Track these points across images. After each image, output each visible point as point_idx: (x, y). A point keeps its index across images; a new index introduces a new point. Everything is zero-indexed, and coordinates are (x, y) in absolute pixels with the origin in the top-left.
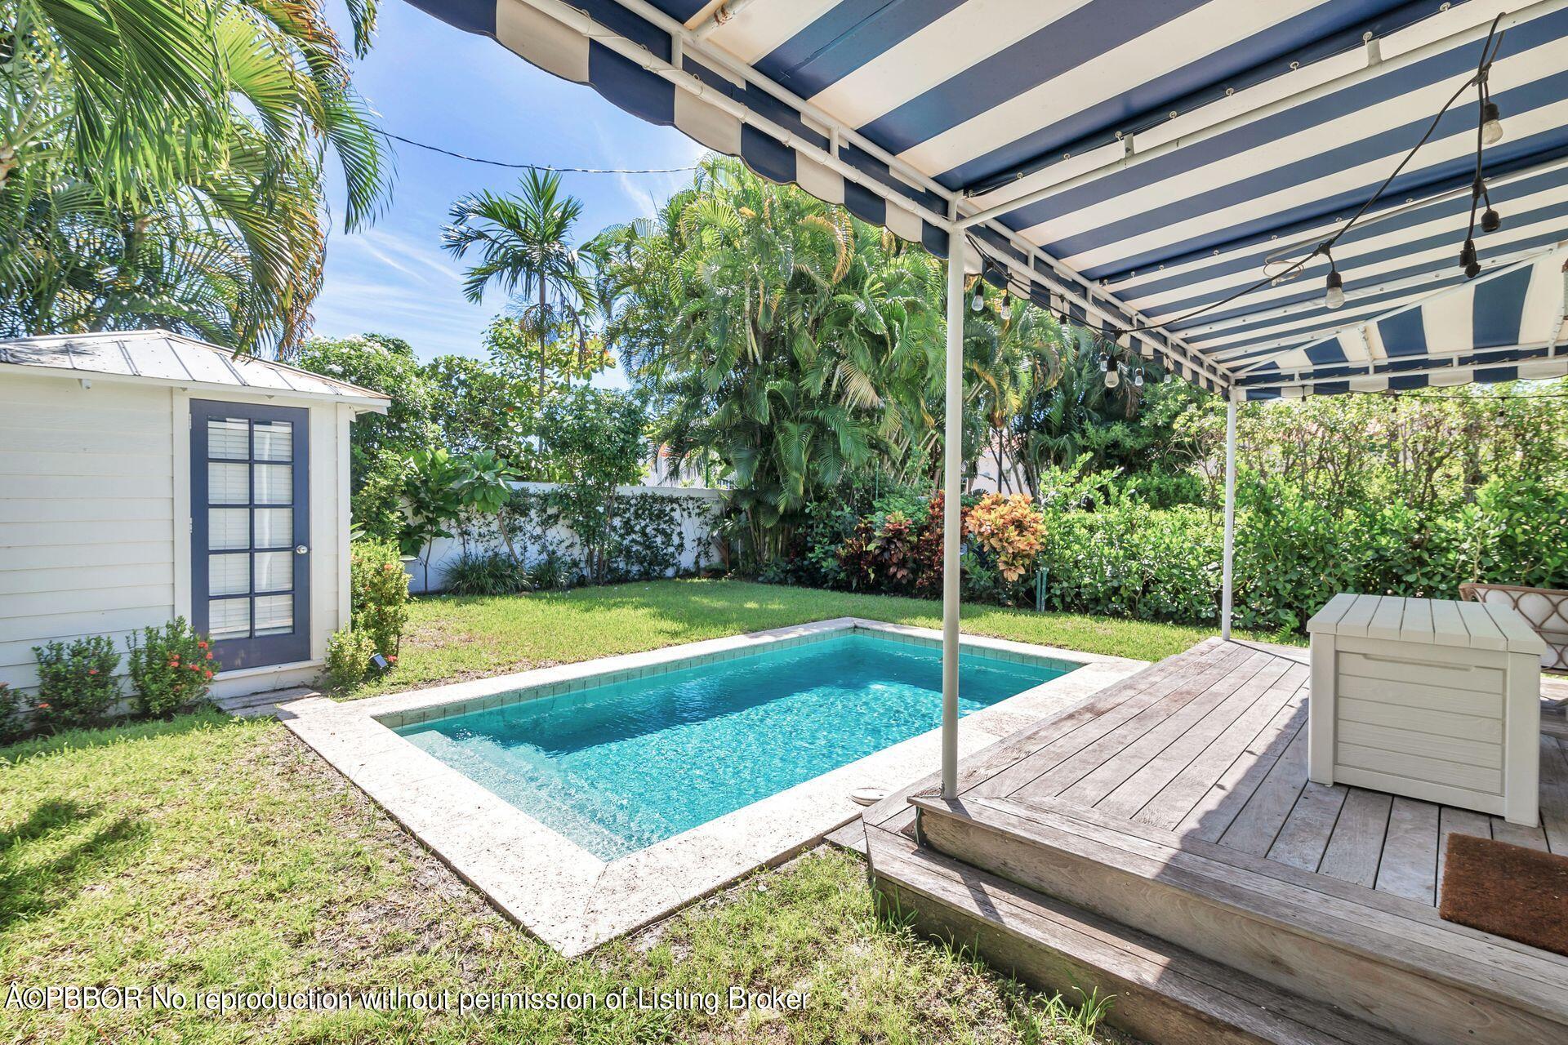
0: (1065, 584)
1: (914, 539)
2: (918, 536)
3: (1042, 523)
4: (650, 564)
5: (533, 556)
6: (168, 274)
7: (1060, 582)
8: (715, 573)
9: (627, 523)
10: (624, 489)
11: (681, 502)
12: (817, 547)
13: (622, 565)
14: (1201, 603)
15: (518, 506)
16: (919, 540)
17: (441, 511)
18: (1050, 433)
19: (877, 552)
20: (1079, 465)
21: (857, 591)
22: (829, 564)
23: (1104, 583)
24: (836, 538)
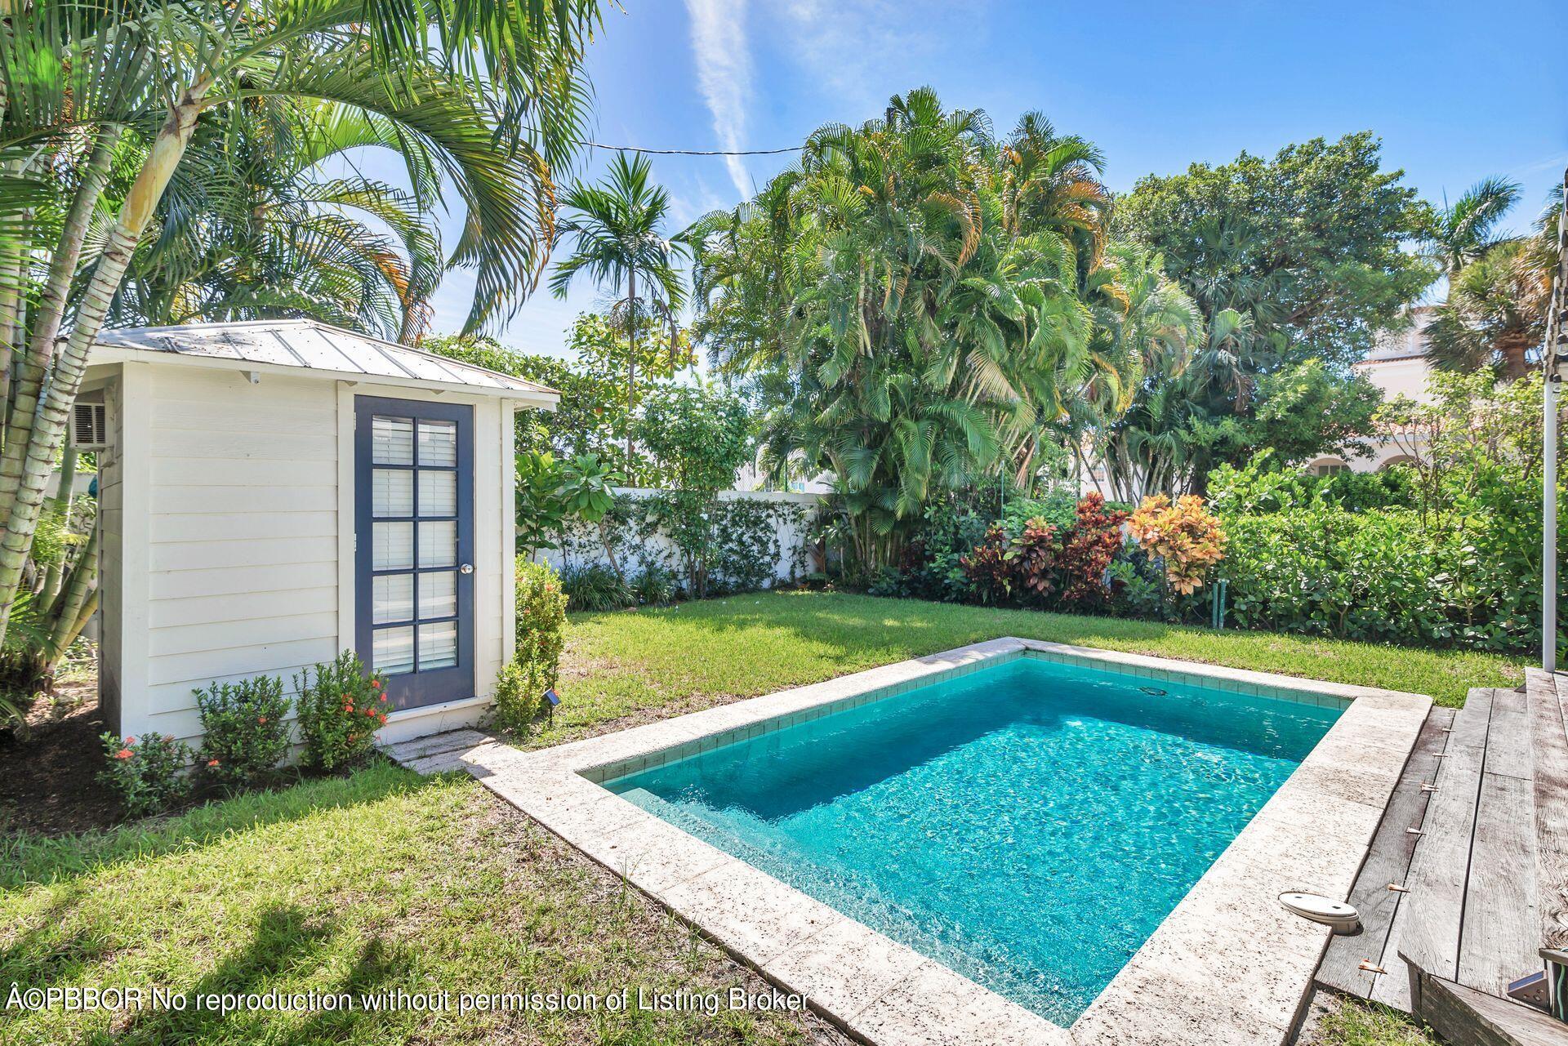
0: (1252, 598)
1: (1059, 547)
2: (1064, 545)
3: (1217, 526)
4: (747, 574)
5: (633, 568)
6: (288, 264)
7: (1245, 596)
8: (815, 585)
9: (724, 530)
10: (724, 495)
11: (777, 507)
12: (938, 556)
13: (720, 576)
14: (1433, 620)
15: (618, 514)
16: (1066, 549)
17: (544, 519)
18: (1149, 429)
19: (1016, 561)
20: (1258, 461)
21: (989, 604)
22: (955, 575)
23: (1300, 596)
24: (959, 546)
